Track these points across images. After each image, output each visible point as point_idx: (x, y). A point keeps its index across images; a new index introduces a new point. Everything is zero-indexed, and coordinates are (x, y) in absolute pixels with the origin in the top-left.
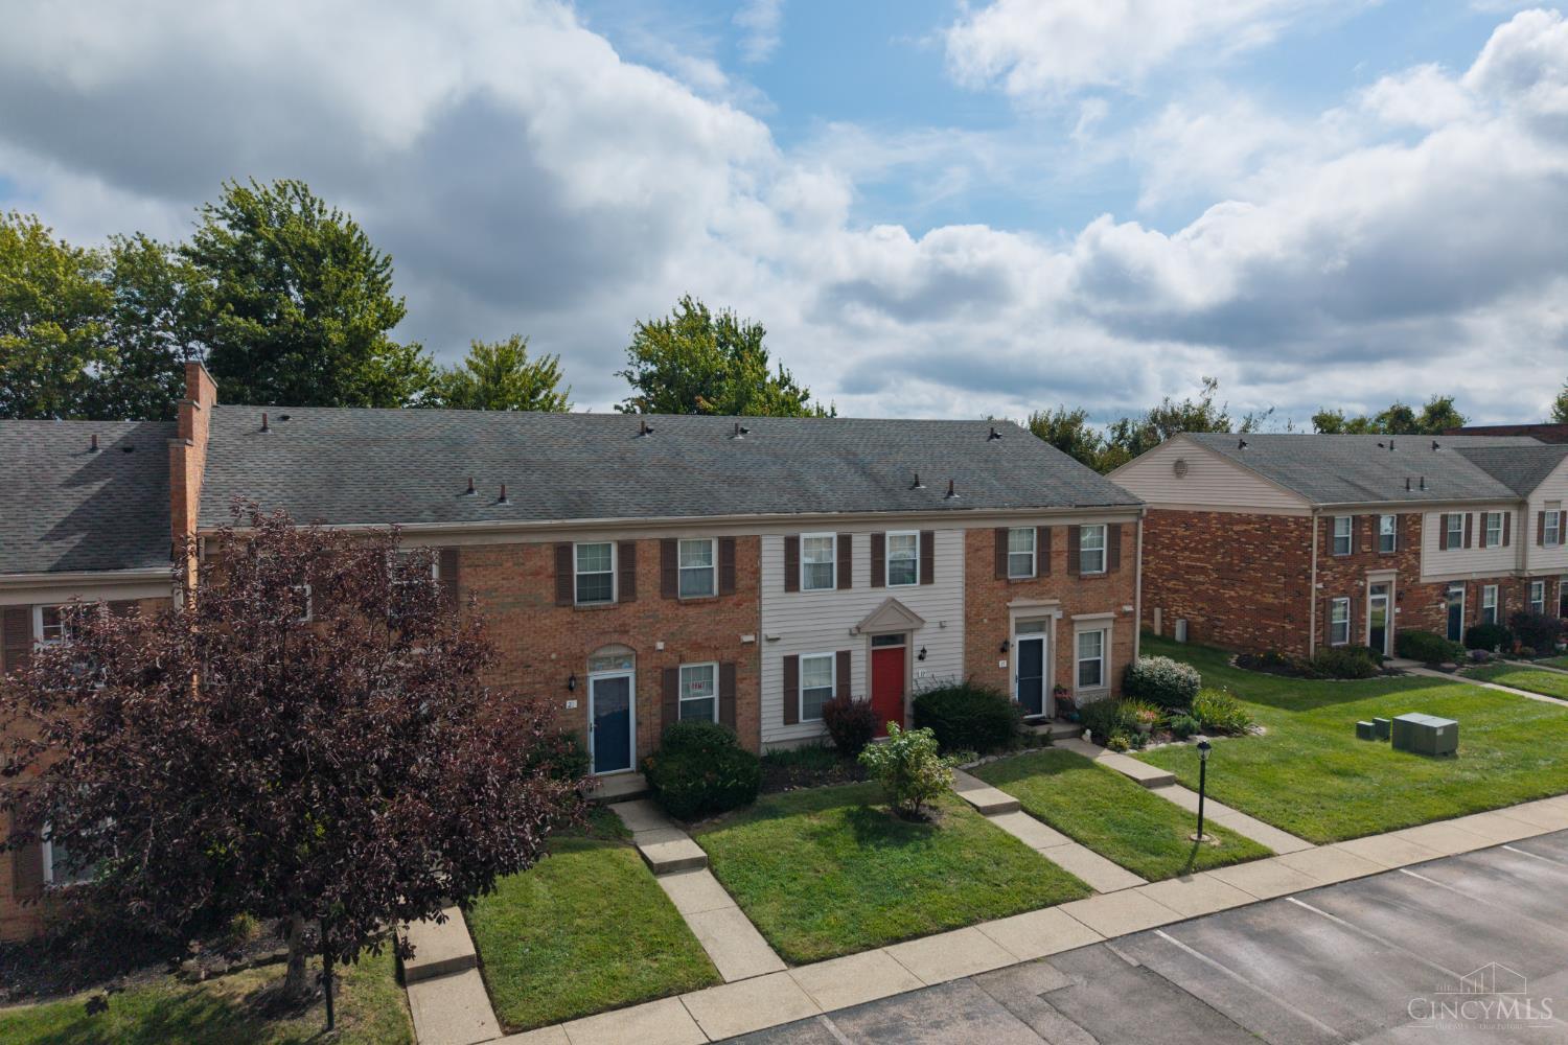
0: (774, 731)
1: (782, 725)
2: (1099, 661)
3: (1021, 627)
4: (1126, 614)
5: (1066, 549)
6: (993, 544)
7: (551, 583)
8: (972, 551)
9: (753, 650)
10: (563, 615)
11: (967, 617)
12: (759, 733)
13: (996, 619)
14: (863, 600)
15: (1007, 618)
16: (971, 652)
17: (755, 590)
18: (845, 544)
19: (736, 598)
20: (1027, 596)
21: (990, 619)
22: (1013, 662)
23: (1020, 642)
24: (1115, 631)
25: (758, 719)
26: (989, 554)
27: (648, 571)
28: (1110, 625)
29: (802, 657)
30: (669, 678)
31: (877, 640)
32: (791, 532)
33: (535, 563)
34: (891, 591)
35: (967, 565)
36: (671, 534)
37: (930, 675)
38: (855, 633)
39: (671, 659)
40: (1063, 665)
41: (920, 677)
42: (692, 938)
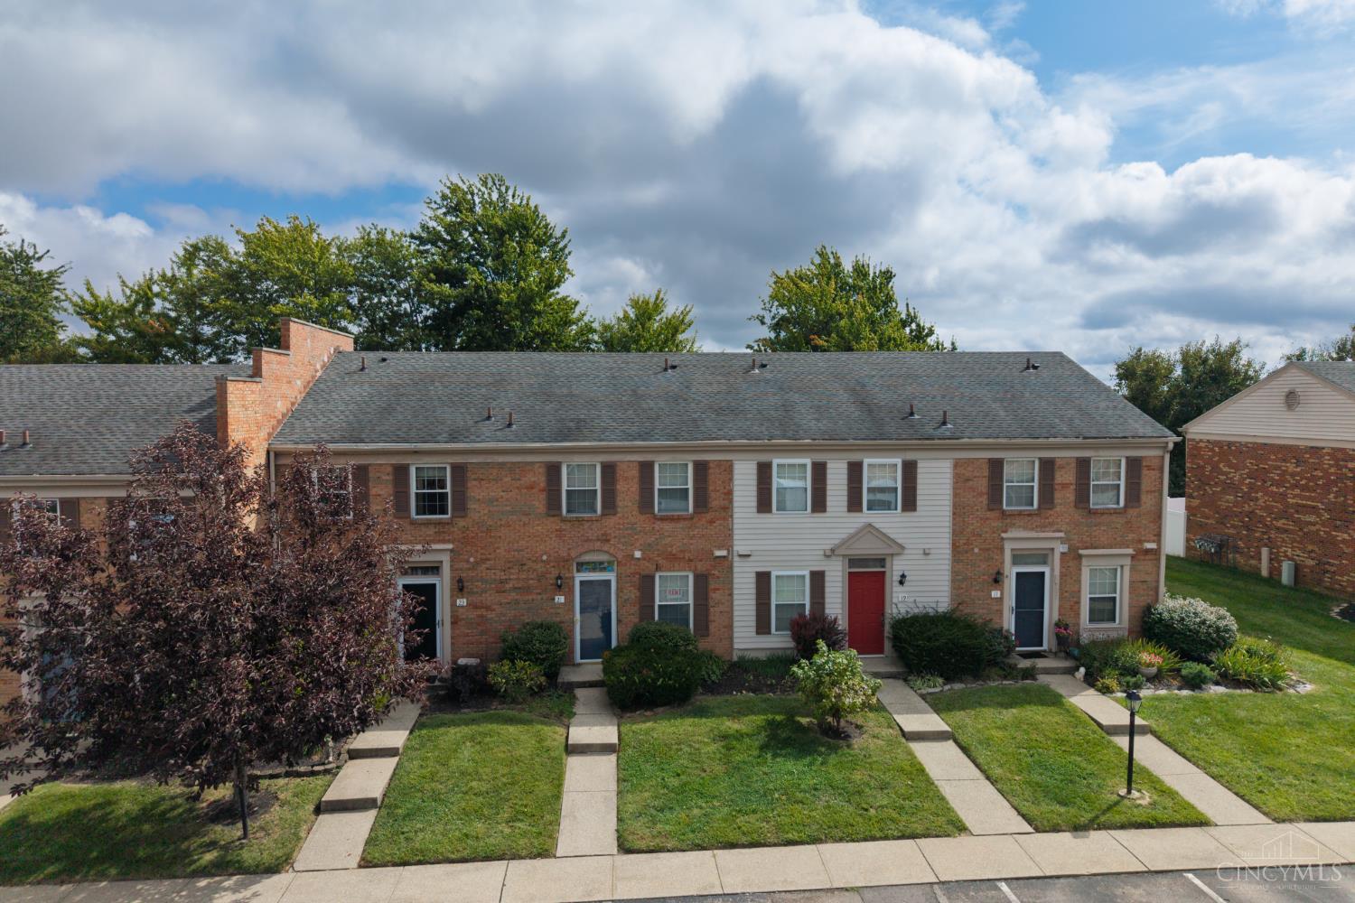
0: (745, 639)
1: (754, 634)
2: (1114, 599)
3: (1018, 559)
4: (1148, 551)
5: (1074, 482)
6: (987, 474)
7: (543, 496)
8: (961, 481)
9: (726, 564)
10: (552, 524)
11: (955, 546)
12: (731, 638)
13: (988, 550)
14: (839, 523)
15: (1002, 550)
16: (958, 580)
17: (727, 509)
18: (820, 471)
19: (709, 516)
20: (1025, 528)
21: (980, 549)
22: (1008, 593)
23: (1018, 574)
24: (1133, 569)
25: (730, 627)
26: (983, 485)
27: (628, 491)
28: (1128, 561)
29: (774, 574)
30: (646, 584)
31: (853, 562)
32: (764, 458)
33: (530, 478)
34: (866, 516)
35: (955, 495)
36: (648, 457)
37: (912, 600)
38: (831, 554)
39: (648, 567)
40: (1070, 599)
41: (901, 601)
42: (557, 812)
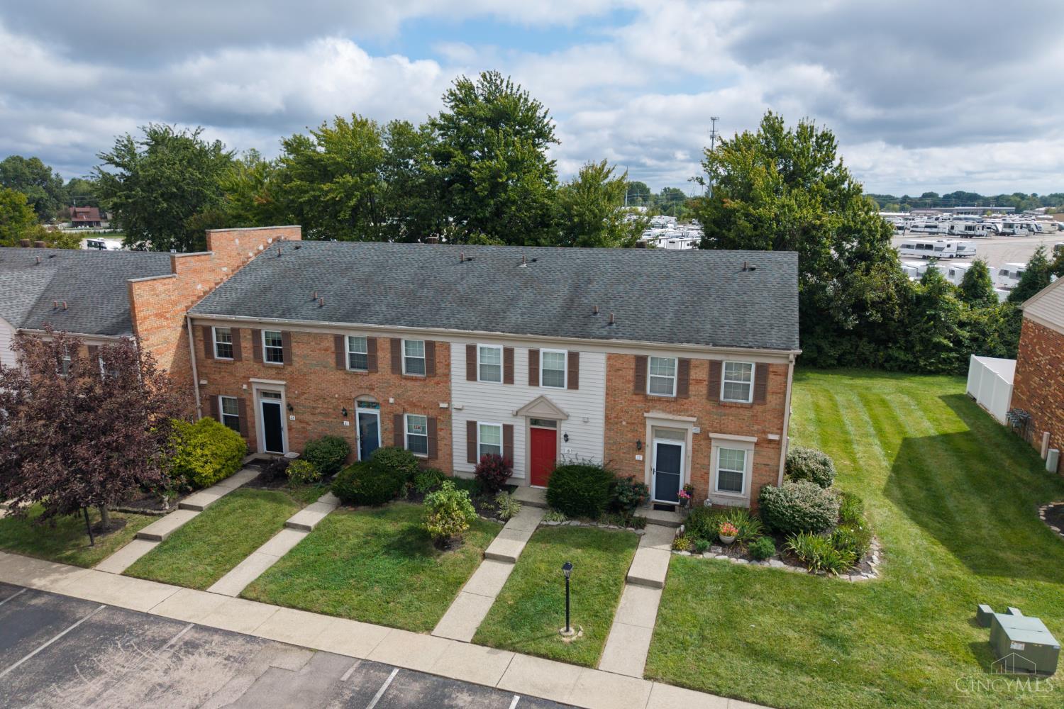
0: (460, 465)
1: (466, 462)
2: (742, 474)
3: (658, 432)
4: (771, 441)
5: (706, 379)
6: (633, 366)
7: (334, 356)
8: (613, 369)
9: (448, 413)
10: (341, 375)
11: (607, 418)
12: (451, 463)
13: (633, 424)
14: (521, 393)
15: (644, 425)
16: (609, 443)
17: (447, 375)
18: (509, 354)
19: (437, 379)
20: (664, 411)
21: (627, 423)
22: (650, 459)
23: (659, 445)
24: (756, 453)
25: (451, 455)
26: (630, 374)
27: (384, 357)
28: (752, 447)
29: (479, 423)
30: (398, 420)
31: (535, 421)
32: (471, 342)
33: (326, 344)
34: (541, 390)
35: (608, 380)
36: (397, 336)
37: (574, 453)
38: (516, 414)
39: (399, 410)
40: (701, 470)
41: (568, 453)
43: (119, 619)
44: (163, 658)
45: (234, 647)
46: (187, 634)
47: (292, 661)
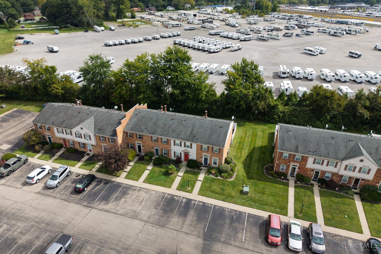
0: (173, 157)
2: (217, 163)
3: (204, 156)
4: (221, 159)
5: (211, 149)
7: (151, 139)
8: (197, 146)
9: (171, 150)
10: (152, 142)
11: (197, 153)
12: (171, 157)
14: (183, 148)
15: (202, 155)
16: (197, 156)
17: (170, 144)
18: (181, 143)
20: (205, 153)
21: (200, 154)
22: (203, 159)
26: (200, 147)
27: (160, 140)
28: (218, 159)
29: (176, 152)
30: (162, 150)
31: (185, 152)
32: (174, 140)
33: (149, 137)
34: (186, 148)
35: (197, 148)
36: (162, 138)
38: (182, 151)
39: (162, 148)
40: (211, 161)
41: (190, 158)
42: (141, 177)
43: (128, 186)
44: (136, 192)
45: (145, 190)
46: (138, 188)
47: (153, 192)
